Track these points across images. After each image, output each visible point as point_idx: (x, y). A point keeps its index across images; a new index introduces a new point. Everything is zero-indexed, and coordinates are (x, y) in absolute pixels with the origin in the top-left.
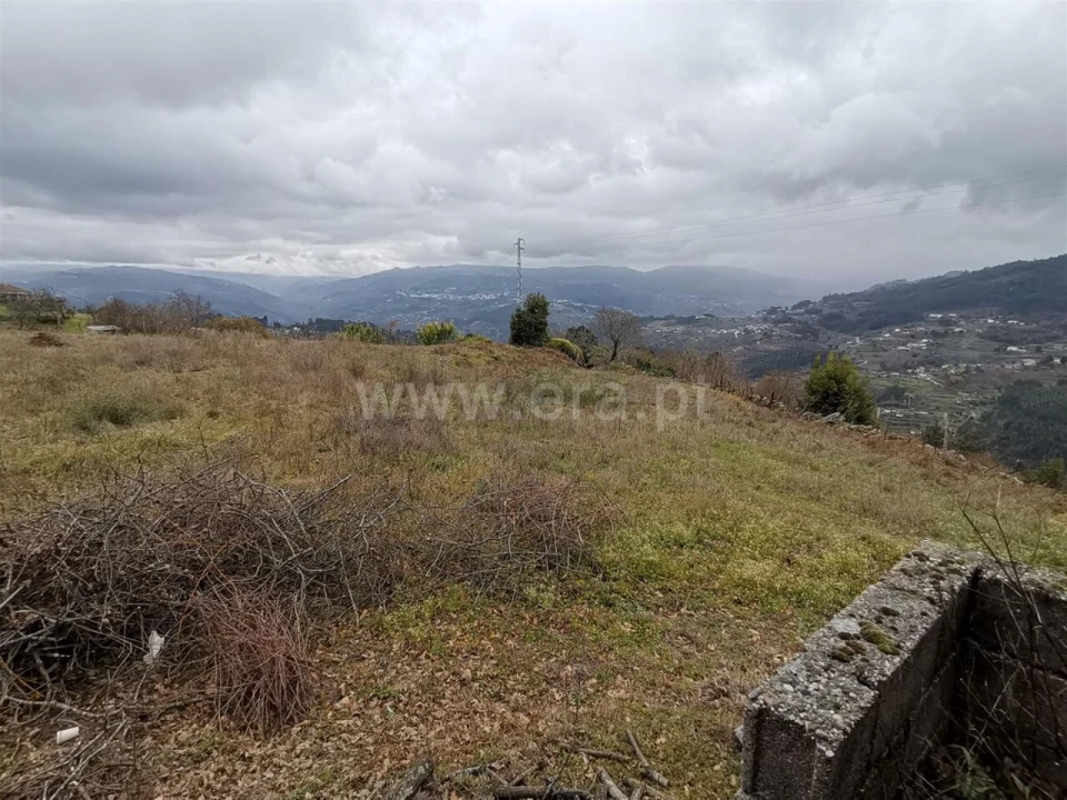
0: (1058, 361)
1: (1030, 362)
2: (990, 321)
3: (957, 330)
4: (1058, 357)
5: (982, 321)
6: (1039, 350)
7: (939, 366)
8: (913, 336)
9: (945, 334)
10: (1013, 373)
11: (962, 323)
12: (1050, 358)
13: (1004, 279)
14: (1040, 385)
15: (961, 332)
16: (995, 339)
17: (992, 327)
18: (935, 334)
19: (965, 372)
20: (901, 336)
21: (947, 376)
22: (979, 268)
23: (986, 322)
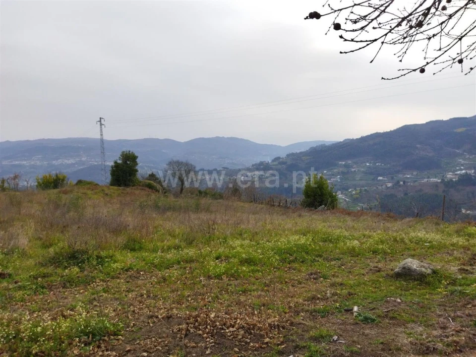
0: (402, 183)
1: (389, 185)
2: (368, 164)
3: (353, 170)
4: (401, 181)
5: (364, 164)
6: (392, 178)
7: (347, 190)
8: (333, 175)
9: (348, 173)
10: (383, 191)
11: (355, 166)
12: (398, 182)
13: (371, 142)
14: (396, 197)
15: (355, 171)
16: (371, 174)
17: (369, 167)
18: (343, 173)
19: (360, 193)
20: (328, 175)
21: (352, 195)
22: (359, 137)
23: (366, 165)
